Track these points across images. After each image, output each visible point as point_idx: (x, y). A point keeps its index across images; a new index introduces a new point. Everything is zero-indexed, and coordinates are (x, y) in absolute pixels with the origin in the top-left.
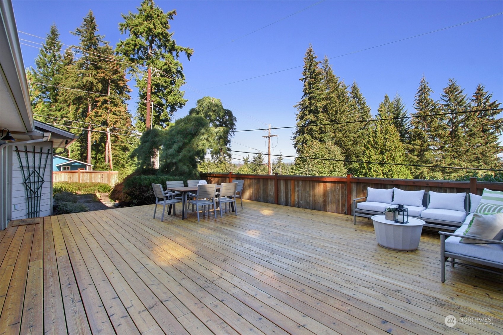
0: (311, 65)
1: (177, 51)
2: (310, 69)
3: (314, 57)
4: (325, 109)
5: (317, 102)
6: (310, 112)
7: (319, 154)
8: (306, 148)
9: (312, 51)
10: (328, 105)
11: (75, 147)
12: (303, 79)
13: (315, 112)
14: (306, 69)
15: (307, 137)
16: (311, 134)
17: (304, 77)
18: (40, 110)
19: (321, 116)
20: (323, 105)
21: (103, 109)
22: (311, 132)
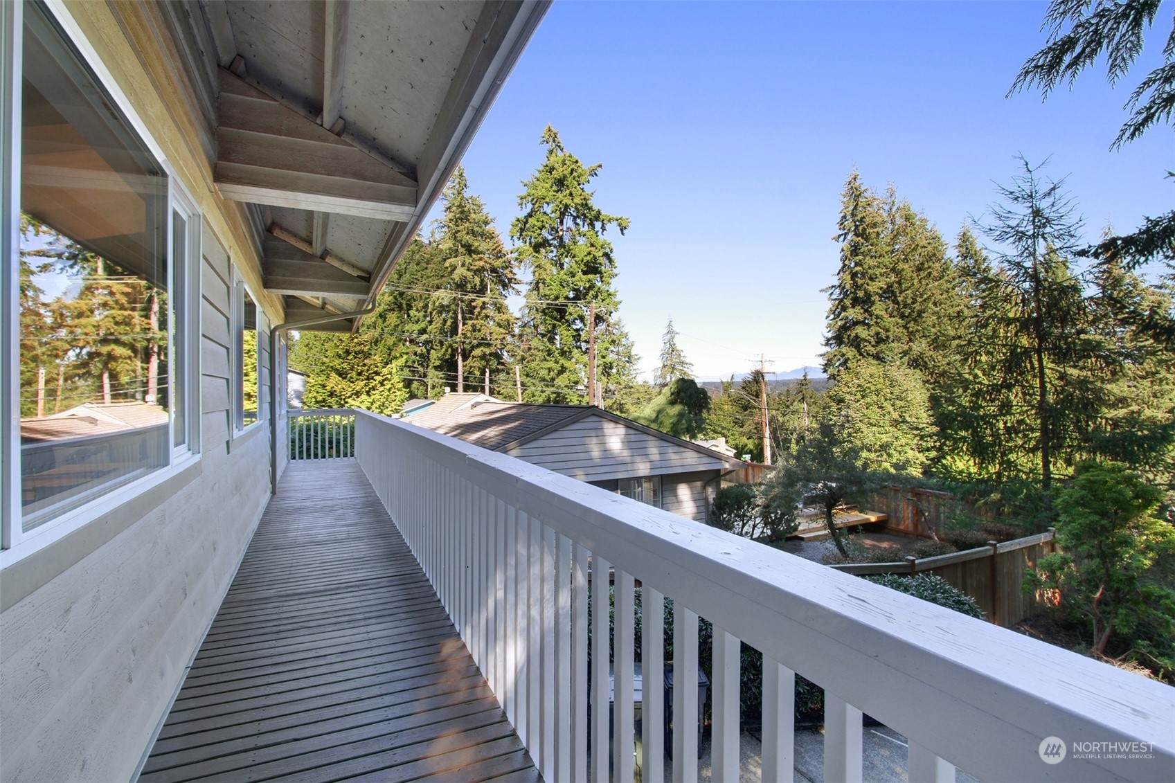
0: (855, 208)
1: (602, 221)
2: (853, 215)
3: (863, 188)
4: (888, 293)
5: (870, 282)
6: (855, 302)
7: (869, 388)
8: (844, 376)
9: (858, 177)
10: (896, 285)
11: (437, 380)
12: (840, 236)
13: (864, 302)
14: (844, 217)
15: (850, 352)
16: (858, 347)
17: (842, 232)
18: (393, 325)
19: (879, 308)
20: (881, 288)
21: (482, 319)
22: (856, 343)
